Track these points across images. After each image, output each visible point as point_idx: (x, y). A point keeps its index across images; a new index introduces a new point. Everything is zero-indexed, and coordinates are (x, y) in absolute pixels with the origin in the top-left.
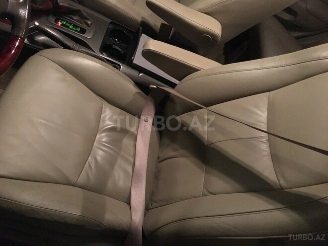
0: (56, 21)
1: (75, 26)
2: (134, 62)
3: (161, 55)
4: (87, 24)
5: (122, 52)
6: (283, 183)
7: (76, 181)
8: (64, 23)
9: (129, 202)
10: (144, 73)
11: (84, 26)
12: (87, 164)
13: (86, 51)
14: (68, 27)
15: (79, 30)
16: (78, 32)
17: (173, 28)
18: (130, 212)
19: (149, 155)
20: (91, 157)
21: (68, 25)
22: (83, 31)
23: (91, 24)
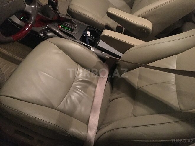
0: (59, 26)
1: (68, 28)
2: (98, 45)
3: (110, 37)
4: (75, 27)
5: (93, 41)
6: (182, 108)
7: (57, 107)
8: (63, 26)
9: (87, 124)
10: (105, 52)
11: (73, 28)
12: (65, 99)
13: (72, 39)
14: (64, 28)
15: (70, 29)
16: (70, 30)
17: (124, 28)
18: (87, 129)
19: (103, 98)
20: (68, 95)
21: (64, 27)
22: (72, 30)
23: (77, 27)
